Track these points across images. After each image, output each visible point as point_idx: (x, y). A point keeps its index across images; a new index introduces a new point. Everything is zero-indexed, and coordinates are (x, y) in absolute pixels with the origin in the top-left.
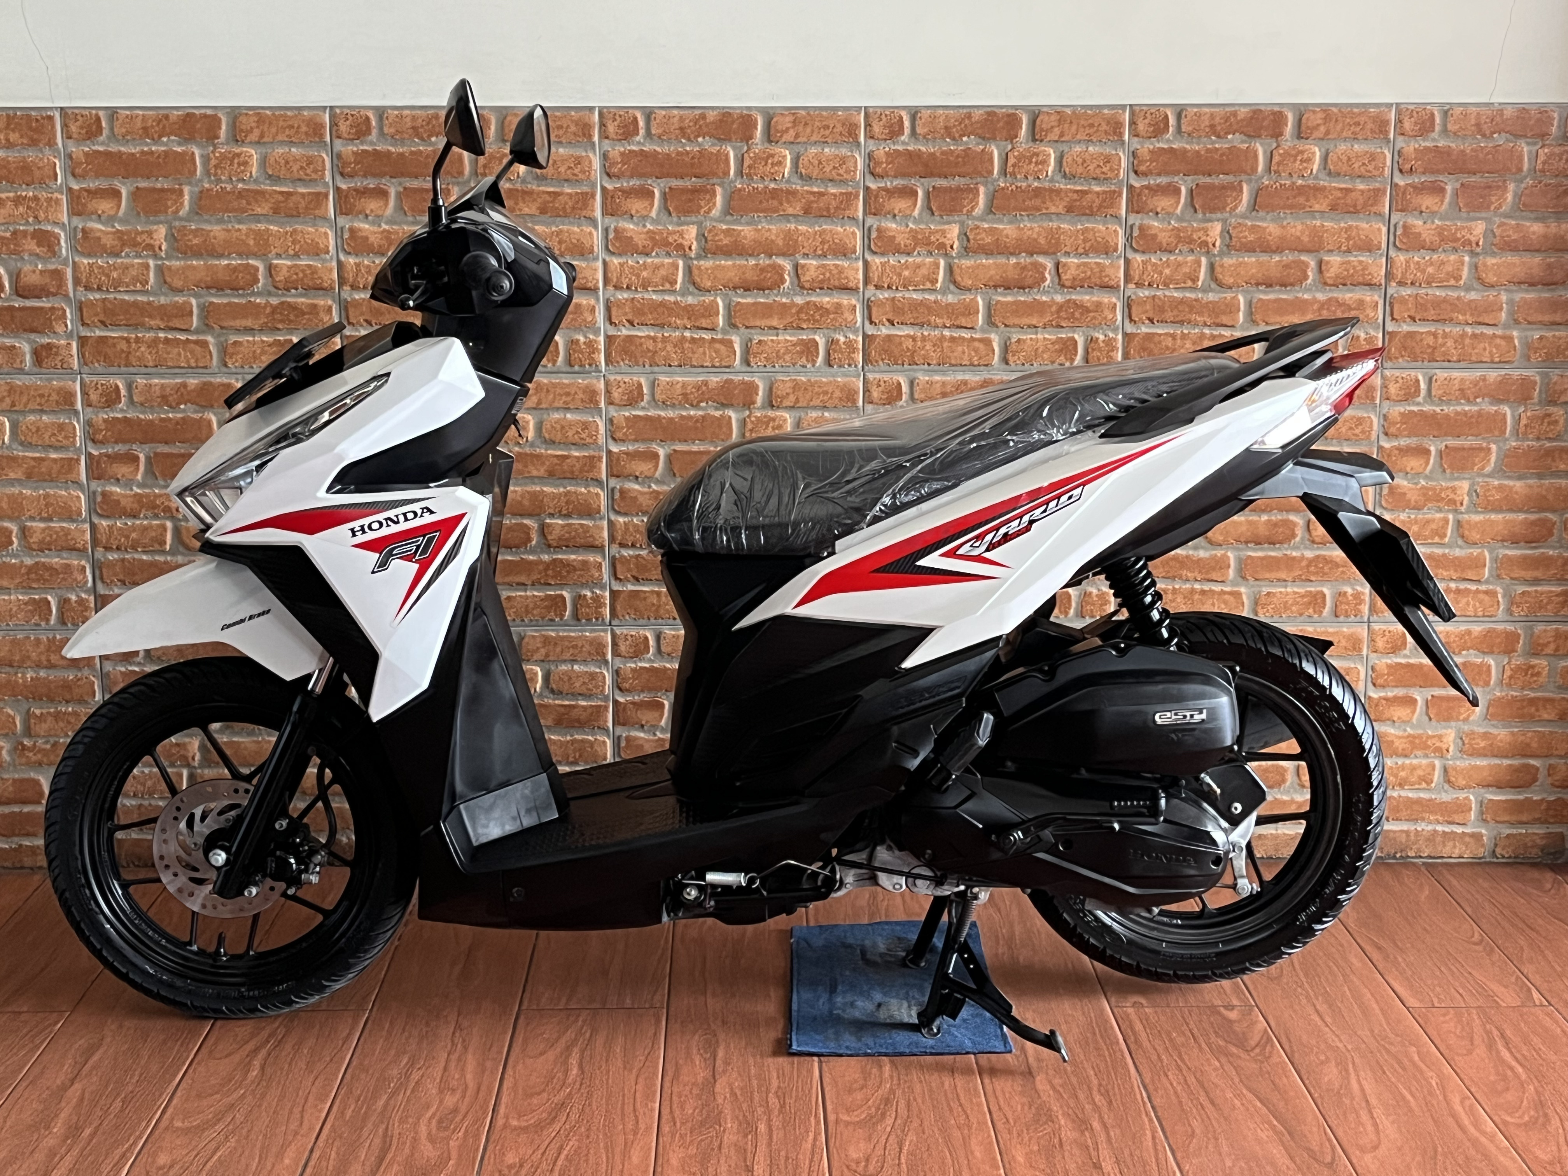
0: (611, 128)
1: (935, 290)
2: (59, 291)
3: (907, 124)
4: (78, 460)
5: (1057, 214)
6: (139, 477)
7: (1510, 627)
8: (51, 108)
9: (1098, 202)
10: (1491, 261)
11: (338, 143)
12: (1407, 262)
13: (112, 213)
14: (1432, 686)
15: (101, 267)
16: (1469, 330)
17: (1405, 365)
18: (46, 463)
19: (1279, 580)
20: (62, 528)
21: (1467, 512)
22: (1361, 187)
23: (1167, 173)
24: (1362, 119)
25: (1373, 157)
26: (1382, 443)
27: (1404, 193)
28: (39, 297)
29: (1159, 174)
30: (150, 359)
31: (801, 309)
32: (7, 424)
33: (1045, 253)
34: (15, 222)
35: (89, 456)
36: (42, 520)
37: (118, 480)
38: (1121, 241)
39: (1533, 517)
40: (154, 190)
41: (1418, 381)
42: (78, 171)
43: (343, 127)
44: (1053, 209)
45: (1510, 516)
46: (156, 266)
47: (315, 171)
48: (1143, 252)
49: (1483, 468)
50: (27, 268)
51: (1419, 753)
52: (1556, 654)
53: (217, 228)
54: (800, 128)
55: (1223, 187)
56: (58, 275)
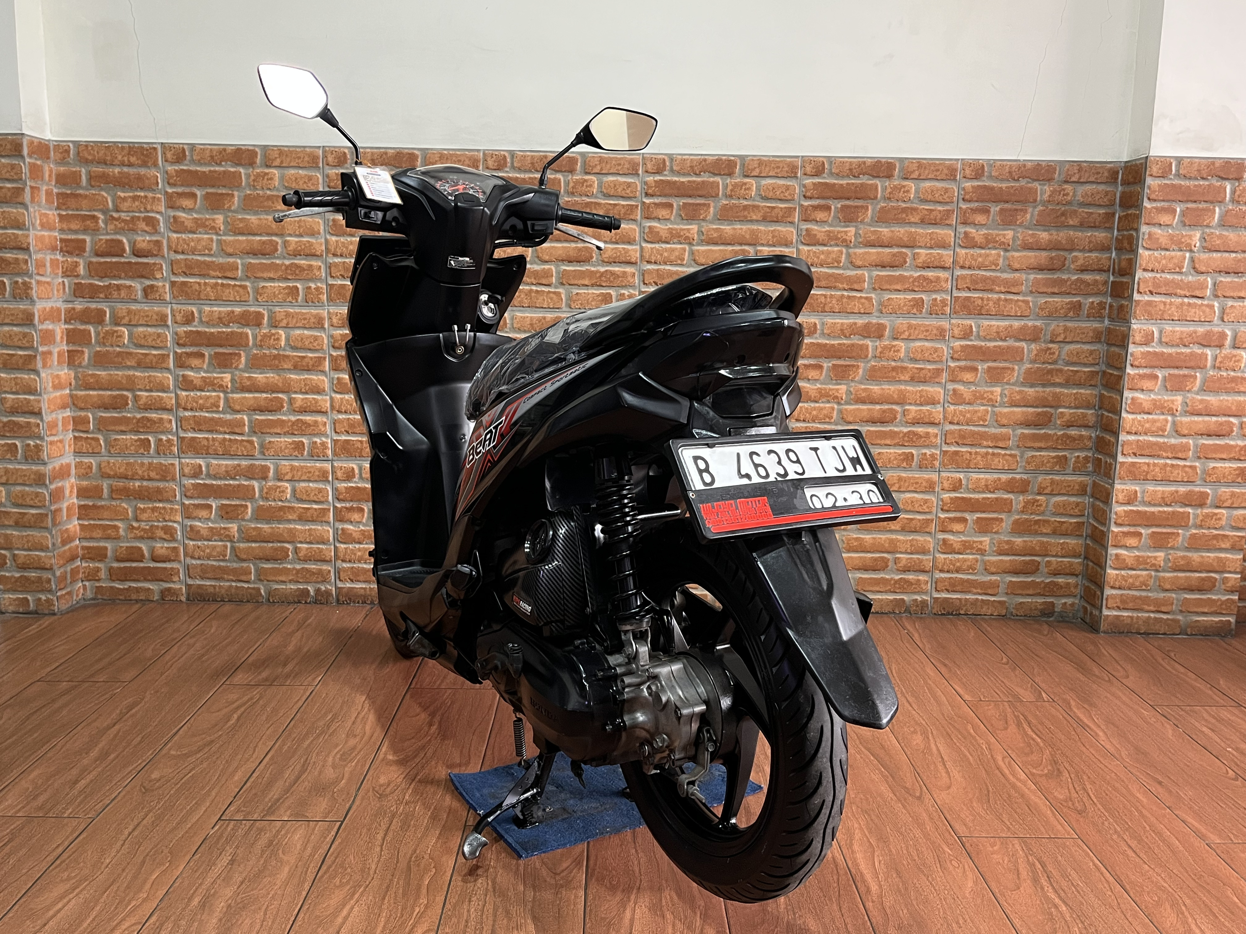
0: (490, 163)
1: (682, 265)
2: (158, 254)
3: (668, 164)
4: (168, 355)
5: (757, 221)
6: (205, 367)
7: (1025, 477)
8: (155, 143)
9: (781, 214)
10: (1016, 254)
11: (327, 167)
12: (966, 254)
13: (191, 207)
14: (977, 511)
15: (184, 240)
16: (1002, 296)
17: (964, 316)
18: (150, 357)
19: (886, 445)
20: (159, 396)
21: (1000, 406)
22: (940, 208)
23: (823, 198)
24: (940, 168)
25: (946, 190)
26: (949, 364)
27: (965, 213)
28: (147, 257)
29: (818, 198)
30: (212, 296)
31: (602, 274)
32: (126, 333)
33: (749, 245)
34: (133, 211)
35: (176, 352)
36: (147, 391)
37: (192, 368)
38: (795, 237)
39: (1040, 410)
40: (216, 194)
41: (971, 326)
42: (171, 181)
43: (330, 159)
44: (754, 217)
45: (1024, 409)
46: (217, 240)
47: (313, 184)
48: (808, 245)
49: (1009, 380)
50: (139, 238)
51: (968, 551)
52: (1051, 494)
53: (253, 217)
54: (604, 165)
55: (857, 207)
56: (158, 243)
